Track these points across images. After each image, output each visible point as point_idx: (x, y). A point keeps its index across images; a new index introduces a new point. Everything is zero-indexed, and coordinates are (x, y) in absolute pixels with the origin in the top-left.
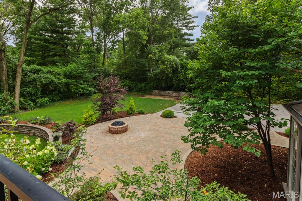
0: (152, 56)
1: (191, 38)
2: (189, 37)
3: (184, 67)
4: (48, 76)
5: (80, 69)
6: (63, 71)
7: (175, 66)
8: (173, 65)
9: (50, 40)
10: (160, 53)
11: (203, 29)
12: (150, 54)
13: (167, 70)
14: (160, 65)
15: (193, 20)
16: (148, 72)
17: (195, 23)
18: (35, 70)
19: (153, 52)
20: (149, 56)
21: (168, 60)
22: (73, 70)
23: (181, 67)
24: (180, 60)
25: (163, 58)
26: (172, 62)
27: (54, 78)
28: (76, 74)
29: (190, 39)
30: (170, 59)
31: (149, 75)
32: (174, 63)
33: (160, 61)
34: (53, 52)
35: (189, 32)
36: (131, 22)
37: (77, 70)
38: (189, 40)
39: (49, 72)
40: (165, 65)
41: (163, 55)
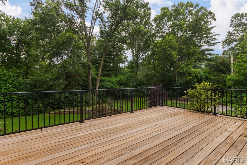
0: (180, 70)
1: (212, 52)
2: (210, 52)
3: (208, 78)
4: (109, 83)
5: (129, 80)
6: (116, 80)
7: (200, 77)
8: (198, 76)
9: (107, 60)
10: (186, 67)
11: (224, 44)
12: (179, 68)
13: (193, 81)
14: (187, 76)
15: (214, 37)
16: (174, 82)
17: (217, 40)
18: (102, 79)
19: (181, 67)
20: (178, 69)
21: (194, 73)
22: (124, 80)
23: (205, 79)
24: (203, 72)
25: (189, 71)
26: (197, 74)
27: (112, 85)
28: (126, 83)
29: (212, 54)
30: (196, 72)
31: (175, 84)
32: (199, 75)
33: (187, 74)
34: (109, 68)
35: (210, 48)
36: (165, 46)
37: (127, 80)
38: (210, 54)
39: (109, 81)
40: (192, 77)
41: (189, 68)
